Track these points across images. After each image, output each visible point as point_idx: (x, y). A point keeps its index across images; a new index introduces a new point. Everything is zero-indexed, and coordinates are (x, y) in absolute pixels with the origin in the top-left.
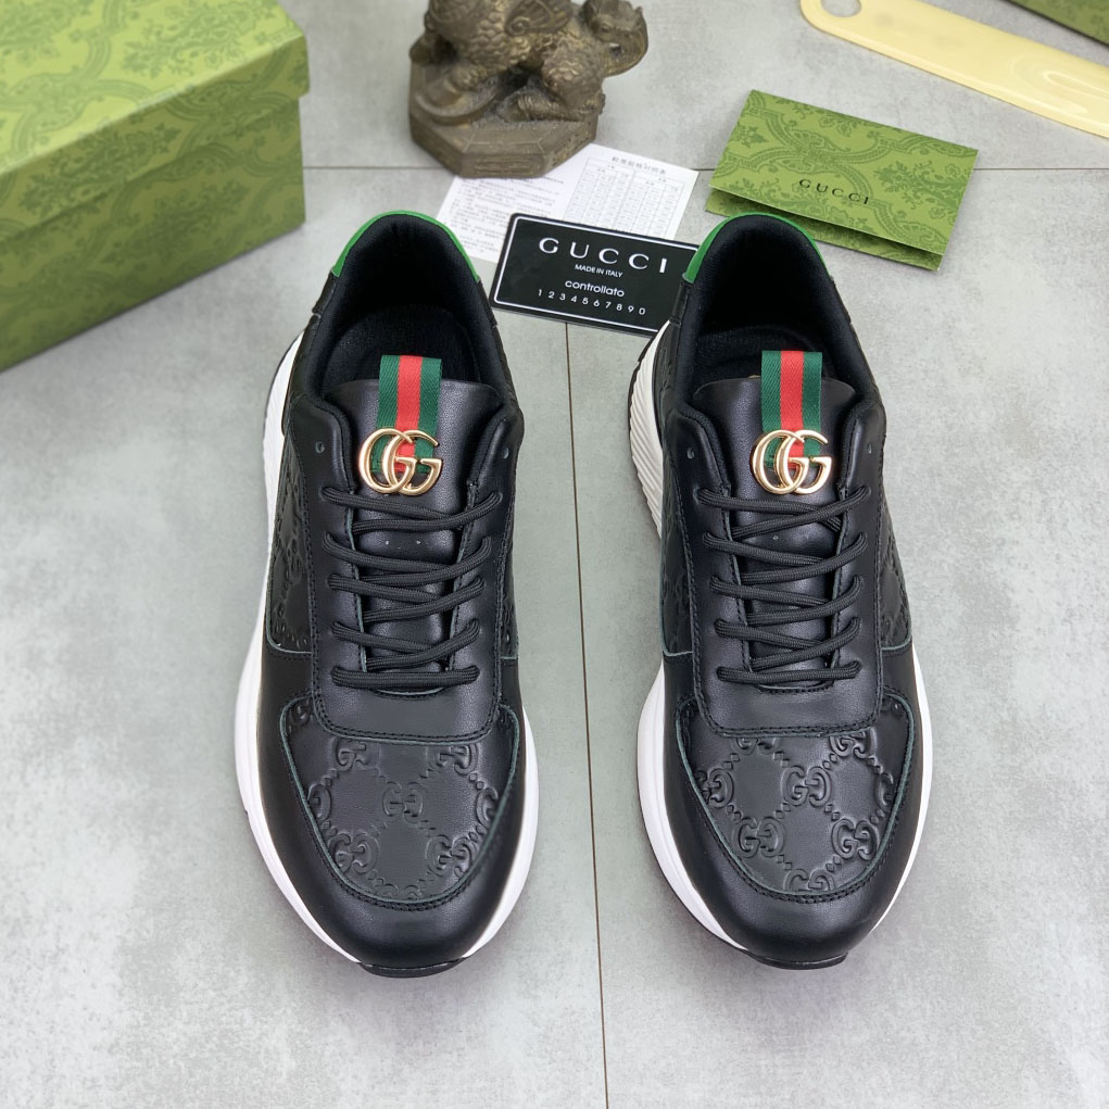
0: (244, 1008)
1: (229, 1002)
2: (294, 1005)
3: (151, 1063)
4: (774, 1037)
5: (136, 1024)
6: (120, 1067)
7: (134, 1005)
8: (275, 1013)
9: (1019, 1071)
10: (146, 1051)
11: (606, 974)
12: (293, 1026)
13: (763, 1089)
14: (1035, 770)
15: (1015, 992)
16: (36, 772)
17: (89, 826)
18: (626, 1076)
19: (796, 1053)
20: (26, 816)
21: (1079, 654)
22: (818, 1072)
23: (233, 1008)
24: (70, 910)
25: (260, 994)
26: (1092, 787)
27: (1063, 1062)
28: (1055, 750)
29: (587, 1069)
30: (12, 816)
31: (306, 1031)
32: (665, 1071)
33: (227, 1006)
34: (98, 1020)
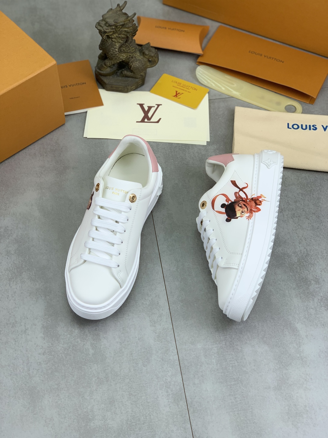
0: (78, 338)
1: (74, 337)
2: (91, 336)
3: (55, 356)
4: (219, 329)
5: (49, 346)
6: (47, 358)
7: (48, 341)
8: (87, 339)
9: (283, 330)
10: (53, 353)
11: (173, 318)
12: (92, 342)
13: (218, 343)
14: (278, 252)
15: (279, 310)
16: (13, 283)
17: (29, 296)
18: (181, 344)
19: (225, 332)
20: (12, 295)
21: (286, 220)
22: (231, 336)
23: (75, 339)
24: (27, 318)
25: (82, 334)
26: (293, 254)
27: (295, 326)
28: (282, 246)
29: (171, 343)
30: (8, 295)
31: (95, 342)
32: (191, 341)
33: (73, 338)
34: (39, 346)
